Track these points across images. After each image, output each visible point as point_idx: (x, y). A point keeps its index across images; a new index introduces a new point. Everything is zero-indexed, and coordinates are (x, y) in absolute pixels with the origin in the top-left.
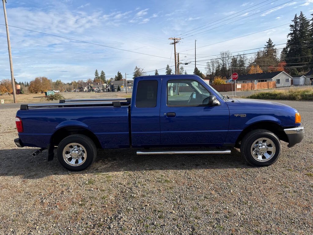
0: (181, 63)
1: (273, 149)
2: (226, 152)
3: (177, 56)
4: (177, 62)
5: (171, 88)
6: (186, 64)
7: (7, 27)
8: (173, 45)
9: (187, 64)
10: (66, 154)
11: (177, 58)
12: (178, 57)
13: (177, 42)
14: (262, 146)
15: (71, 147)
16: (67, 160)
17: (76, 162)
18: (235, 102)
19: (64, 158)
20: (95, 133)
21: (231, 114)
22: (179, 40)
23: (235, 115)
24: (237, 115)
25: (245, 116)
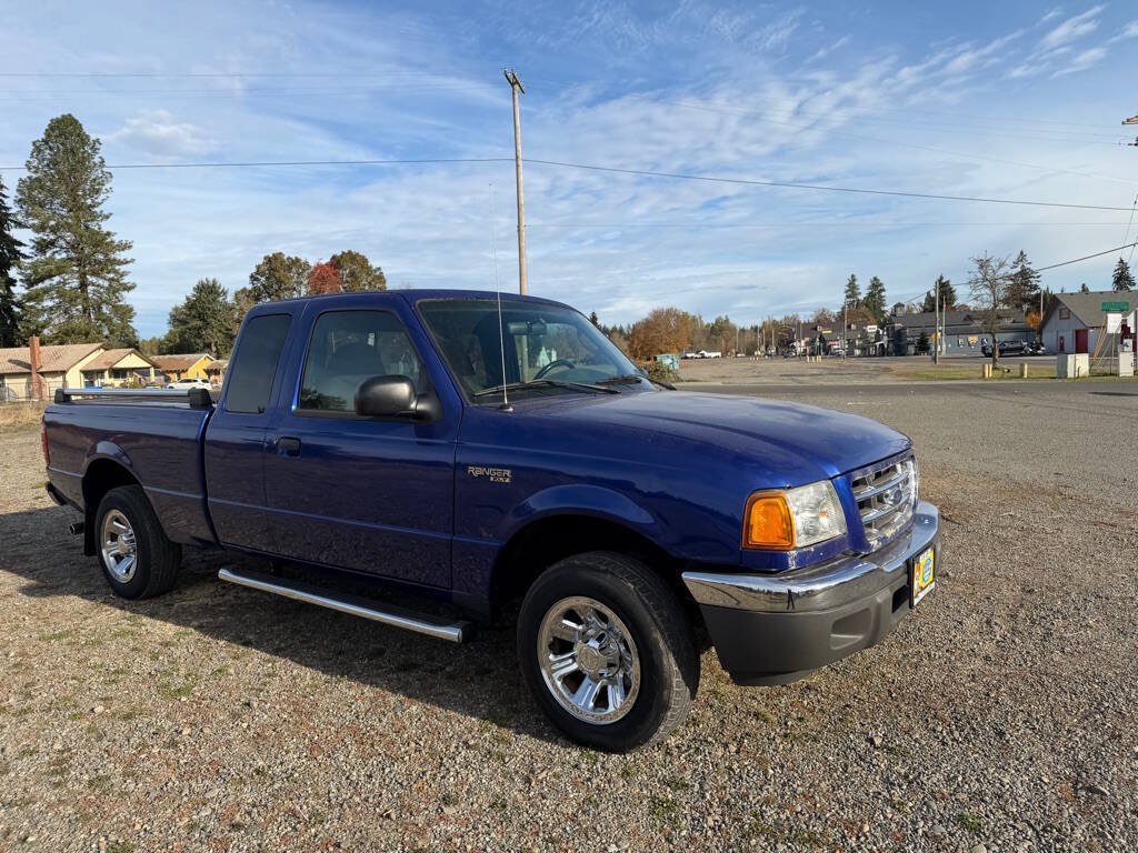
2: (438, 633)
5: (1122, 343)
7: (517, 166)
10: (110, 540)
15: (117, 520)
16: (112, 559)
17: (128, 571)
18: (511, 409)
19: (104, 552)
20: (145, 487)
21: (461, 461)
23: (471, 469)
24: (477, 472)
25: (506, 476)
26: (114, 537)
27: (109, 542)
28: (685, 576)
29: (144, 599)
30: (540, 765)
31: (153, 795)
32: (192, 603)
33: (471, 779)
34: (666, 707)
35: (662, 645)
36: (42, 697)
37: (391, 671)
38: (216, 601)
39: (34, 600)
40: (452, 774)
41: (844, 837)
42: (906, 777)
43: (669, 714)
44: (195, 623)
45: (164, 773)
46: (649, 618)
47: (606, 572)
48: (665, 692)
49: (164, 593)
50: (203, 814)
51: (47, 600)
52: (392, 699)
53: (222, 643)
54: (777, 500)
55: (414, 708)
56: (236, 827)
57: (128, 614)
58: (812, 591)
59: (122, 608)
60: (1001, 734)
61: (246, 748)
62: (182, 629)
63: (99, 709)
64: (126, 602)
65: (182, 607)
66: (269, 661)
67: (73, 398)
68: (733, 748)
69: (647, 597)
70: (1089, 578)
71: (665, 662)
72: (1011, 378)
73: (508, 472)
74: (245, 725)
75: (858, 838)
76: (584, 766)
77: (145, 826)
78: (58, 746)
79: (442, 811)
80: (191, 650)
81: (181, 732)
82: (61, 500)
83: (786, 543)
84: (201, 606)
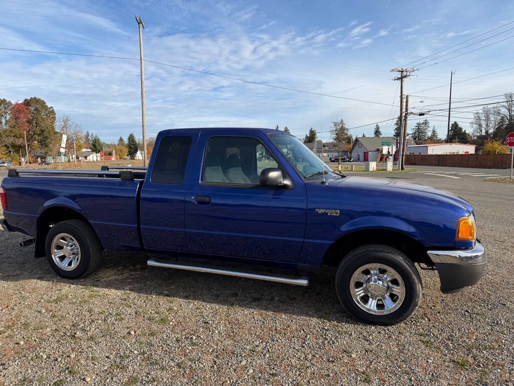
0: (412, 113)
1: (400, 291)
2: (297, 283)
3: (404, 100)
6: (421, 115)
7: (141, 63)
9: (423, 114)
10: (57, 250)
11: (404, 104)
12: (407, 102)
13: (406, 76)
14: (375, 281)
15: (63, 238)
16: (57, 259)
17: (70, 264)
18: (327, 184)
19: (53, 256)
20: (90, 221)
21: (311, 206)
22: (410, 72)
23: (317, 210)
25: (337, 213)
26: (60, 248)
27: (56, 251)
28: (429, 252)
32: (110, 279)
35: (416, 281)
38: (120, 277)
46: (410, 269)
47: (388, 252)
48: (417, 299)
53: (154, 296)
54: (466, 221)
55: (283, 316)
56: (274, 375)
57: (81, 286)
62: (123, 292)
63: (132, 333)
65: (106, 281)
66: (189, 302)
67: (20, 174)
69: (408, 262)
71: (417, 287)
73: (338, 211)
74: (217, 332)
76: (382, 332)
77: (232, 381)
78: (136, 352)
79: (351, 356)
80: (143, 301)
81: (192, 338)
82: (10, 228)
83: (470, 238)
84: (117, 280)
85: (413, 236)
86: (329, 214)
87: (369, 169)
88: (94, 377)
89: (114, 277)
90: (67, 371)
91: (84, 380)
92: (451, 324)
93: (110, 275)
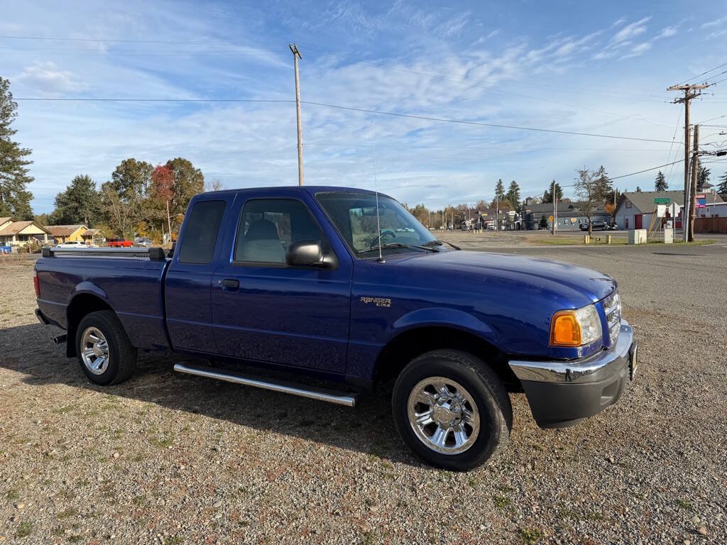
0: (705, 153)
2: (340, 401)
3: (691, 132)
4: (691, 148)
5: (666, 223)
6: (721, 154)
7: (297, 105)
8: (683, 105)
9: (724, 154)
10: (88, 347)
11: (692, 139)
12: (696, 135)
13: (693, 96)
15: (93, 334)
16: (88, 359)
17: (100, 367)
18: (384, 262)
19: (83, 355)
20: (117, 312)
21: (356, 293)
22: (700, 88)
23: (363, 299)
24: (367, 300)
25: (388, 303)
26: (90, 345)
27: (86, 349)
28: (510, 363)
29: (113, 385)
30: (417, 480)
31: (179, 507)
32: (145, 387)
33: (378, 490)
34: (496, 443)
35: (495, 406)
36: (74, 449)
37: (296, 426)
38: (162, 385)
39: (34, 387)
40: (365, 487)
41: (616, 515)
42: (637, 480)
43: (498, 447)
44: (155, 400)
45: (181, 494)
46: (486, 389)
47: (456, 361)
49: (124, 381)
50: (218, 517)
51: (45, 387)
52: (307, 443)
53: (179, 412)
54: (570, 317)
55: (322, 448)
56: (243, 524)
57: (105, 395)
58: (589, 370)
59: (99, 391)
60: (682, 454)
61: (225, 476)
62: (147, 404)
63: (117, 455)
64: (101, 387)
65: (139, 389)
66: (215, 422)
67: (56, 253)
68: (530, 466)
69: (484, 377)
70: (695, 364)
71: (497, 416)
72: (601, 244)
73: (389, 301)
74: (218, 462)
75: (624, 516)
76: (444, 480)
77: (184, 526)
78: (101, 479)
79: (369, 509)
80: (160, 417)
81: (179, 468)
82: (46, 321)
83: (576, 342)
84: (153, 389)
85: (489, 338)
86: (377, 305)
87: (634, 241)
88: (30, 505)
89: (151, 385)
90: (7, 495)
91: (16, 506)
92: (564, 477)
93: (149, 382)
